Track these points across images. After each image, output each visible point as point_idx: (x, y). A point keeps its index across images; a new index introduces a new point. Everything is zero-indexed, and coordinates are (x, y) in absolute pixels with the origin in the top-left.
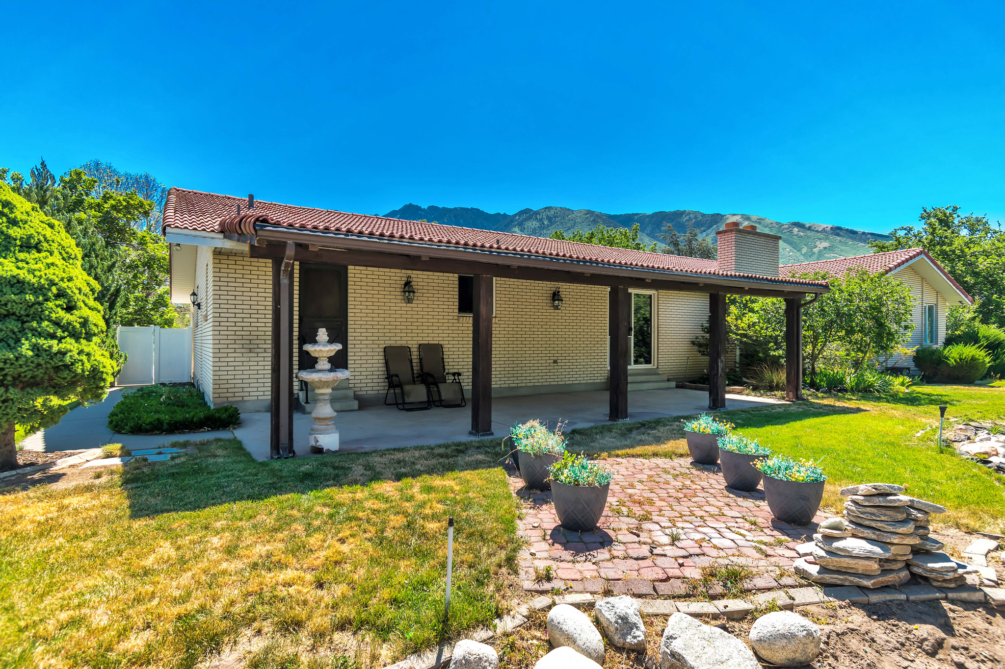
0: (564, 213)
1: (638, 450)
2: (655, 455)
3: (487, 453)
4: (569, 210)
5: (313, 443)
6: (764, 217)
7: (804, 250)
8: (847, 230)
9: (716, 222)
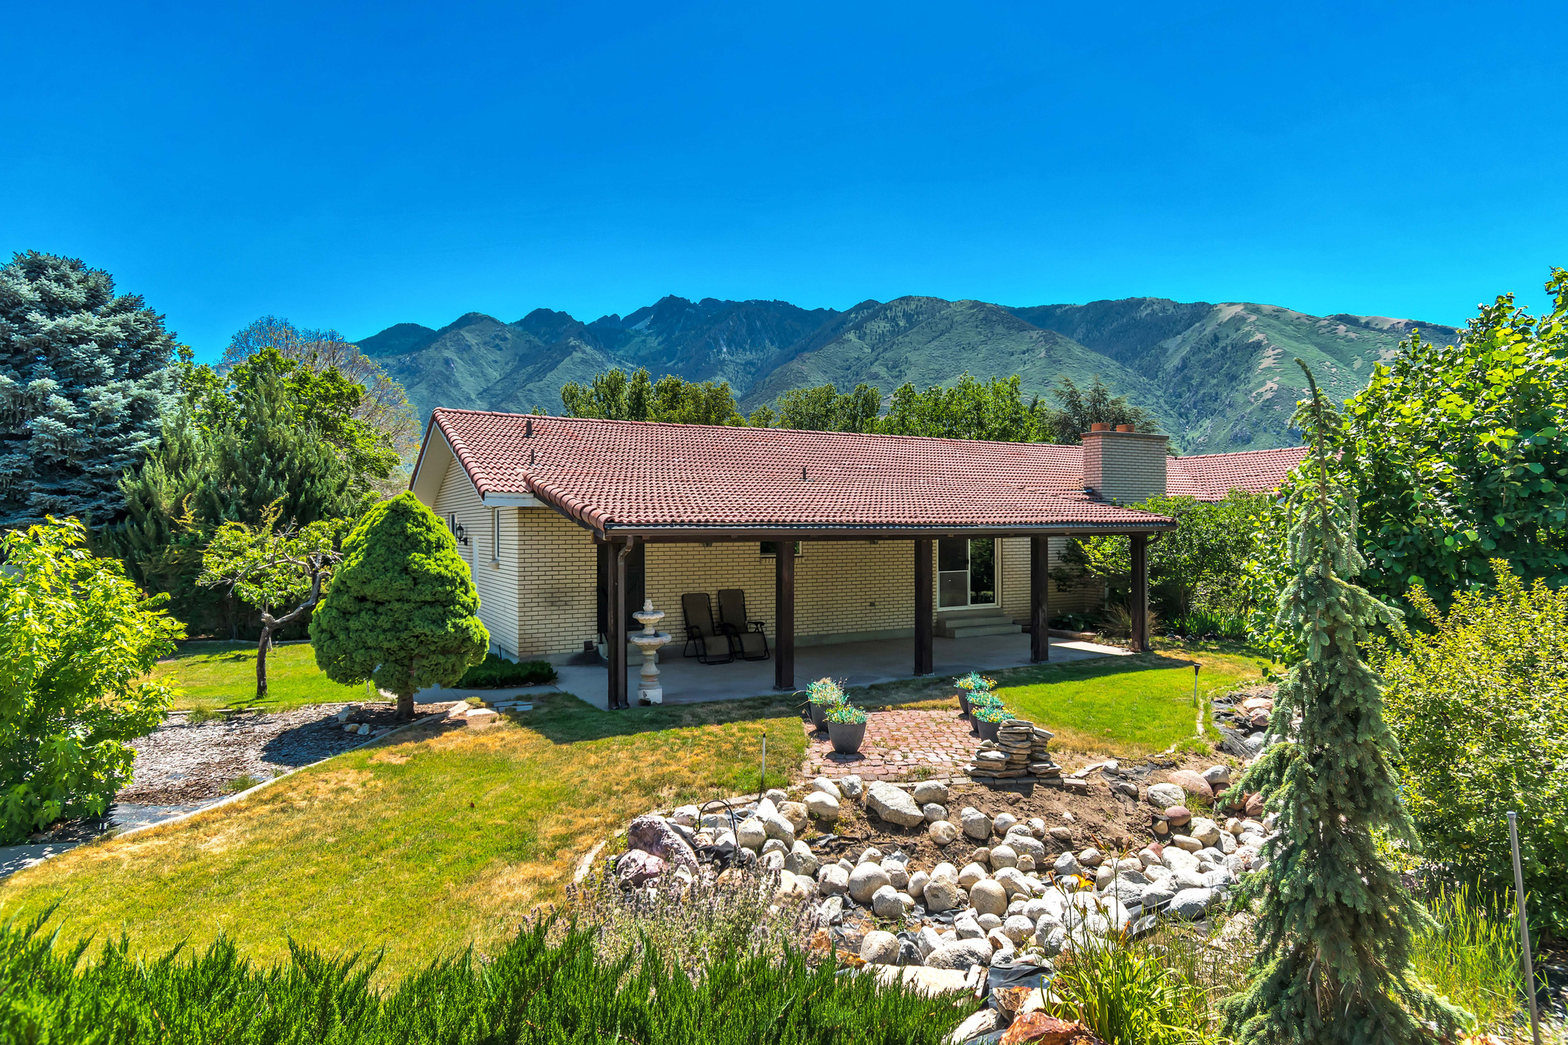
0: (933, 307)
1: (922, 704)
2: (934, 708)
3: (788, 705)
4: (942, 301)
5: (642, 697)
6: (1285, 306)
7: (1357, 364)
8: (1435, 327)
9: (1200, 318)
